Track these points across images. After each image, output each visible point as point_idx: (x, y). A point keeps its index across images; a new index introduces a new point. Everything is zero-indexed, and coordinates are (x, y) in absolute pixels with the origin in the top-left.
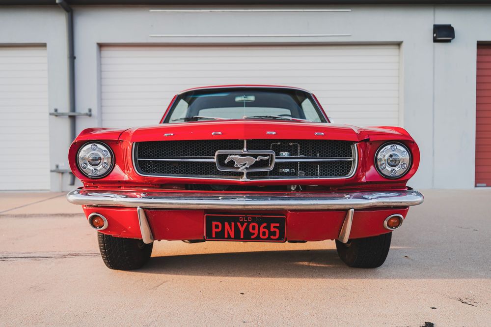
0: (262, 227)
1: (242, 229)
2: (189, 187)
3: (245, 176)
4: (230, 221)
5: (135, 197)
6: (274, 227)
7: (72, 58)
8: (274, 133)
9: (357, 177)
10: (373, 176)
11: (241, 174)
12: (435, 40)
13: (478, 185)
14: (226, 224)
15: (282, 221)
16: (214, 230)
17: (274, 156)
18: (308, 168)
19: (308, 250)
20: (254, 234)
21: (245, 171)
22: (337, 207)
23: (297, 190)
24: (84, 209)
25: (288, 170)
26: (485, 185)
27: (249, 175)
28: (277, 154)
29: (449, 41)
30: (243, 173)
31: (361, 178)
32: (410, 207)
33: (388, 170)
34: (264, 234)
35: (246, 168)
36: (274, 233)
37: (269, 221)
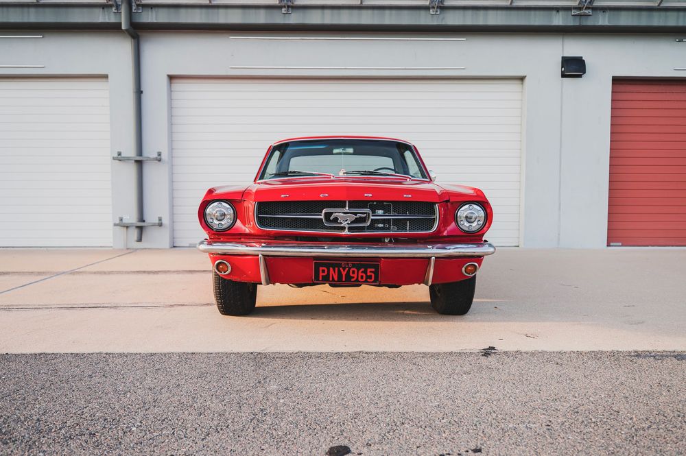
0: (360, 271)
1: (344, 273)
2: (299, 238)
3: (346, 230)
4: (334, 266)
5: (255, 246)
6: (370, 272)
7: (139, 92)
8: (370, 195)
9: (439, 231)
10: (453, 230)
11: (343, 228)
12: (563, 76)
13: (612, 244)
14: (331, 269)
15: (376, 267)
16: (321, 274)
17: (371, 214)
18: (399, 224)
19: (404, 303)
20: (353, 277)
21: (347, 226)
22: (421, 255)
23: (390, 242)
24: (211, 257)
25: (382, 225)
26: (620, 244)
27: (350, 229)
28: (373, 212)
29: (580, 76)
30: (345, 228)
31: (443, 232)
32: (485, 256)
33: (465, 225)
34: (362, 277)
35: (348, 224)
36: (370, 277)
37: (366, 267)
